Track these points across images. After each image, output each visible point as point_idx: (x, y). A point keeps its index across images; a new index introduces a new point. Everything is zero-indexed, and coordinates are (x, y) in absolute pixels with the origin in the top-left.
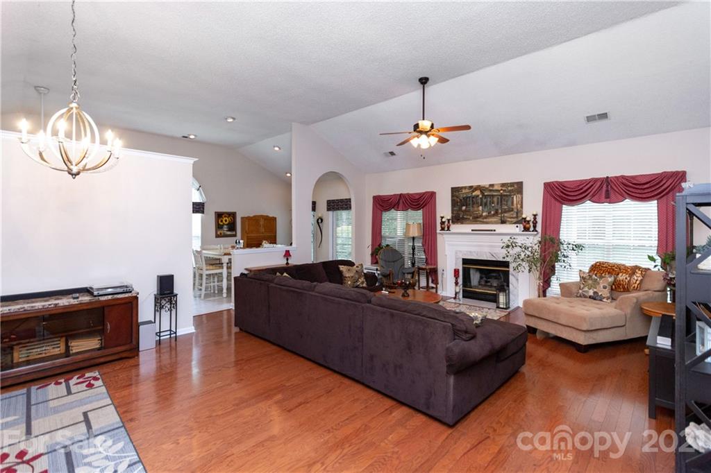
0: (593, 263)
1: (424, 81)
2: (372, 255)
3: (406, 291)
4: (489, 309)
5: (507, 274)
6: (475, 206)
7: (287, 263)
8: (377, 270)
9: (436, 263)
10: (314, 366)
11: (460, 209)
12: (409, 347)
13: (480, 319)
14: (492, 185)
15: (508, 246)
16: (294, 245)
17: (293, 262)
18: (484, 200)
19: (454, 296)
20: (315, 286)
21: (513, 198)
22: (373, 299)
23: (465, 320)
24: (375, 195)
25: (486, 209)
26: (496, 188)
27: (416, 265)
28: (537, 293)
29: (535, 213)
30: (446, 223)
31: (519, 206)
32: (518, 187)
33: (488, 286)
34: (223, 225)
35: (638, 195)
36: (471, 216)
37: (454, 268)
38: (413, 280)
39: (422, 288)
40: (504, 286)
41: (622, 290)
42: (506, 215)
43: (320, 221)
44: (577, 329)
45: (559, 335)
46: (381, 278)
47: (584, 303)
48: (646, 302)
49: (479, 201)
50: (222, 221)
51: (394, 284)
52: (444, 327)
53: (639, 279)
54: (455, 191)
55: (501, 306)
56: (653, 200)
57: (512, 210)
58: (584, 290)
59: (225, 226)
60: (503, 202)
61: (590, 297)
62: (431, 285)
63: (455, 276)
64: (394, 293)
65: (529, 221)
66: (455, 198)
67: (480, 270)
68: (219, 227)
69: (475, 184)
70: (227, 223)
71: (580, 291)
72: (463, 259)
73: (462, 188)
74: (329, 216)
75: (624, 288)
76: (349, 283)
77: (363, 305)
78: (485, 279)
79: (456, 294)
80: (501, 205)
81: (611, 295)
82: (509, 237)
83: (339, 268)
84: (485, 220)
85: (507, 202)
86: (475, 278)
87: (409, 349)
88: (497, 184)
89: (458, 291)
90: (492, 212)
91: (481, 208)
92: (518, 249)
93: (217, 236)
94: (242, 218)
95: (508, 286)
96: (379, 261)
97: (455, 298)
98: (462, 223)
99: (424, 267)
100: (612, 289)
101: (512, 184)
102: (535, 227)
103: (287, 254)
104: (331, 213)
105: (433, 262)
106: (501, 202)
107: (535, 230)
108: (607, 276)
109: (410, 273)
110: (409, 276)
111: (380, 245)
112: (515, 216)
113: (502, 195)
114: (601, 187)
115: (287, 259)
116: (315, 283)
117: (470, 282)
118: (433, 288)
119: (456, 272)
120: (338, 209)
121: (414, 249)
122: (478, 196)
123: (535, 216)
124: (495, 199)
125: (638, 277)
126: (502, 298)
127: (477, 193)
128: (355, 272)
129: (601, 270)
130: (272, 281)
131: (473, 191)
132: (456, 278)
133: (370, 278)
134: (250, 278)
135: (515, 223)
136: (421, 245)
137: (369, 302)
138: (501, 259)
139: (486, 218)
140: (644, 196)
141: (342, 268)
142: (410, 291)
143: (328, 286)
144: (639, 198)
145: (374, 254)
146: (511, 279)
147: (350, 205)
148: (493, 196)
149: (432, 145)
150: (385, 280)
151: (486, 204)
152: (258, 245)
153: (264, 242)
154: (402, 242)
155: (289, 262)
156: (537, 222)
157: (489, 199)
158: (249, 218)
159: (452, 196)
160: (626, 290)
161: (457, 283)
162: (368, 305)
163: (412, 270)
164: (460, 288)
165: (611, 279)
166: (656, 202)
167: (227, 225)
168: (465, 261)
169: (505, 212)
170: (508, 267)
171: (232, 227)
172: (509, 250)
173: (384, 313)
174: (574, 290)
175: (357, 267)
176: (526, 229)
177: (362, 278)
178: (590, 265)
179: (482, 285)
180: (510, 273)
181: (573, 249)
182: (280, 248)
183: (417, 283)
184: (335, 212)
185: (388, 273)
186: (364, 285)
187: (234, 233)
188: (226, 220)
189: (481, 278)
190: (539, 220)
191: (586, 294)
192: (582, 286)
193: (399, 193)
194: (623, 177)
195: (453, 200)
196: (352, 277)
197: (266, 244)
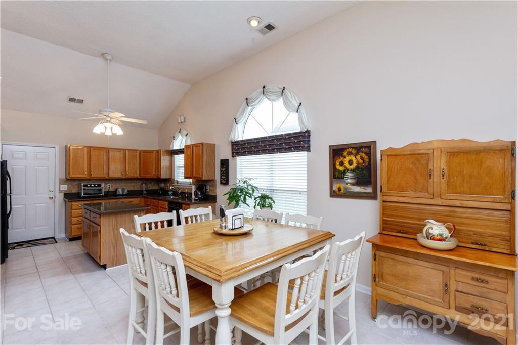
34: (344, 173)
50: (342, 164)
59: (349, 174)
68: (336, 175)
70: (352, 167)
93: (333, 194)
158: (391, 156)
167: (353, 171)
171: (365, 176)
187: (369, 189)
188: (352, 161)
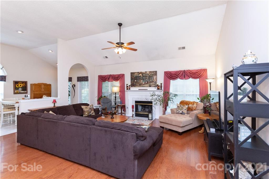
0: (181, 101)
1: (120, 25)
2: (98, 100)
3: (112, 116)
4: (146, 120)
5: (151, 106)
6: (140, 80)
7: (54, 106)
8: (100, 107)
9: (124, 103)
10: (64, 161)
11: (134, 81)
12: (115, 147)
13: (147, 128)
14: (146, 72)
15: (152, 95)
16: (59, 97)
17: (57, 105)
18: (143, 78)
19: (132, 116)
20: (65, 117)
21: (153, 77)
22: (96, 123)
23: (142, 131)
24: (99, 75)
25: (144, 81)
26: (147, 73)
27: (117, 104)
28: (163, 113)
29: (161, 83)
30: (129, 87)
31: (156, 80)
32: (155, 73)
33: (145, 111)
34: (19, 88)
35: (193, 77)
36: (138, 84)
37: (132, 105)
38: (116, 110)
39: (119, 113)
40: (151, 111)
41: (190, 110)
42: (151, 83)
43: (74, 86)
44: (179, 126)
45: (172, 129)
46: (102, 110)
47: (179, 116)
48: (198, 114)
49: (141, 78)
50: (18, 86)
51: (107, 113)
52: (132, 135)
53: (196, 106)
54: (132, 74)
55: (150, 119)
56: (197, 79)
57: (153, 82)
58: (179, 111)
60: (150, 79)
61: (181, 113)
62: (123, 112)
63: (132, 108)
64: (107, 117)
65: (159, 86)
66: (132, 77)
67: (142, 105)
68: (16, 89)
69: (140, 71)
71: (178, 111)
72: (135, 101)
73: (135, 73)
74: (78, 84)
75: (191, 109)
76: (86, 113)
77: (91, 126)
78: (143, 108)
79: (133, 115)
80: (149, 80)
81: (187, 112)
82: (152, 92)
83: (81, 107)
84: (143, 85)
85: (151, 78)
86: (140, 108)
87: (115, 148)
88: (148, 72)
89: (133, 114)
90: (146, 83)
91: (142, 81)
92: (156, 97)
93: (15, 93)
94: (31, 85)
95: (152, 111)
96: (101, 103)
97: (132, 117)
98: (135, 87)
99: (120, 105)
100: (187, 110)
101: (153, 72)
102: (161, 88)
103: (55, 102)
104: (79, 82)
105: (123, 103)
106: (149, 79)
107: (161, 89)
108: (186, 105)
109: (114, 108)
110: (114, 109)
111: (101, 96)
112: (154, 84)
113: (150, 76)
114: (182, 74)
115: (54, 104)
116: (65, 116)
117: (138, 110)
118: (123, 113)
119: (133, 106)
120: (82, 81)
121: (116, 98)
122: (141, 76)
123: (161, 84)
124: (147, 77)
125: (195, 105)
126: (150, 116)
127: (141, 75)
128: (89, 108)
129: (183, 103)
130: (40, 116)
131: (139, 74)
132: (133, 109)
133: (97, 111)
134: (27, 115)
135: (154, 87)
136: (119, 96)
137: (94, 124)
138: (150, 101)
139: (144, 85)
140: (196, 77)
141: (83, 107)
142: (114, 116)
143: (72, 117)
144: (194, 78)
145: (99, 100)
146: (153, 108)
147: (88, 79)
148: (146, 76)
149: (124, 53)
150: (103, 111)
151: (144, 79)
152: (41, 97)
153: (44, 96)
154: (111, 95)
155: (55, 105)
156: (162, 86)
157: (145, 77)
158: (35, 85)
159: (131, 76)
160: (192, 110)
161: (133, 111)
162: (93, 126)
163: (115, 106)
164: (134, 113)
165: (187, 107)
166: (199, 79)
167: (21, 87)
168: (136, 102)
169: (151, 82)
170: (152, 103)
171: (25, 88)
172: (153, 97)
173: (102, 130)
174: (175, 111)
175: (90, 106)
176: (158, 89)
177: (93, 111)
178: (179, 102)
179: (142, 111)
180: (153, 106)
181: (175, 96)
182: (52, 98)
183: (117, 112)
184: (81, 82)
185: (105, 108)
186: (94, 114)
187: (26, 92)
188: (20, 85)
189: (142, 108)
190: (163, 85)
191: (179, 112)
192: (178, 109)
193: (110, 74)
194: (189, 70)
195: (131, 78)
196: (88, 111)
197: (44, 97)
